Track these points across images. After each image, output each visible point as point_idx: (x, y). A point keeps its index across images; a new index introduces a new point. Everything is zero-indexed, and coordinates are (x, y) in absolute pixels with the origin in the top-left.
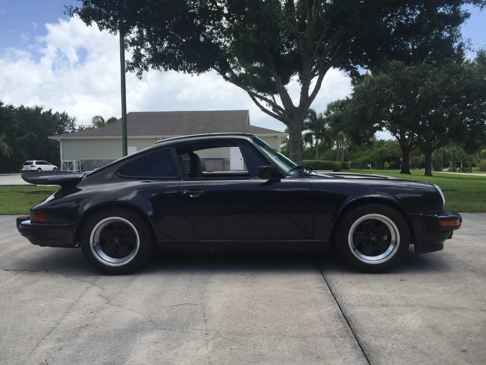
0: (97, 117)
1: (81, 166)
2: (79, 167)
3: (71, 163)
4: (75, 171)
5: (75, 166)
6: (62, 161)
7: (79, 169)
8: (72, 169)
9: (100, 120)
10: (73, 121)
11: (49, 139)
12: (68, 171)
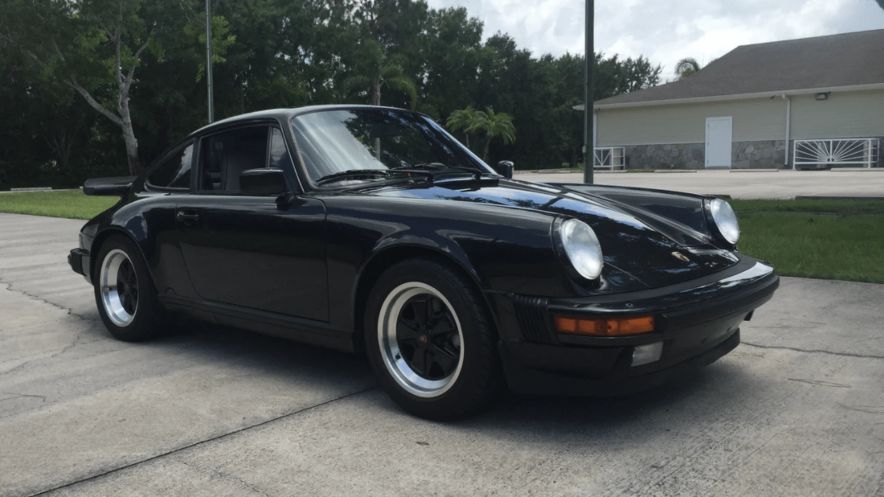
0: (685, 62)
1: (626, 157)
2: (622, 158)
3: (606, 152)
4: (612, 165)
5: (613, 157)
6: (595, 148)
7: (622, 163)
8: (607, 163)
9: (692, 67)
10: (656, 73)
11: (576, 110)
12: (602, 166)
